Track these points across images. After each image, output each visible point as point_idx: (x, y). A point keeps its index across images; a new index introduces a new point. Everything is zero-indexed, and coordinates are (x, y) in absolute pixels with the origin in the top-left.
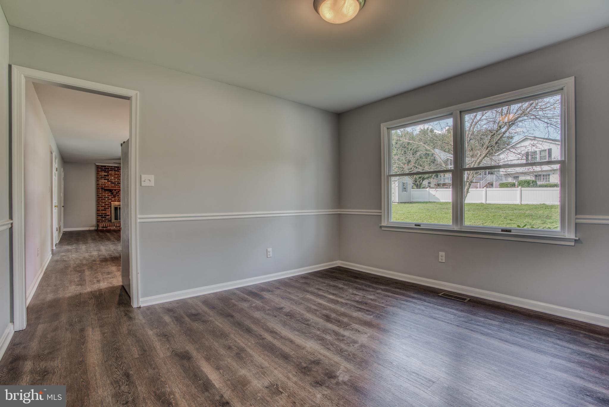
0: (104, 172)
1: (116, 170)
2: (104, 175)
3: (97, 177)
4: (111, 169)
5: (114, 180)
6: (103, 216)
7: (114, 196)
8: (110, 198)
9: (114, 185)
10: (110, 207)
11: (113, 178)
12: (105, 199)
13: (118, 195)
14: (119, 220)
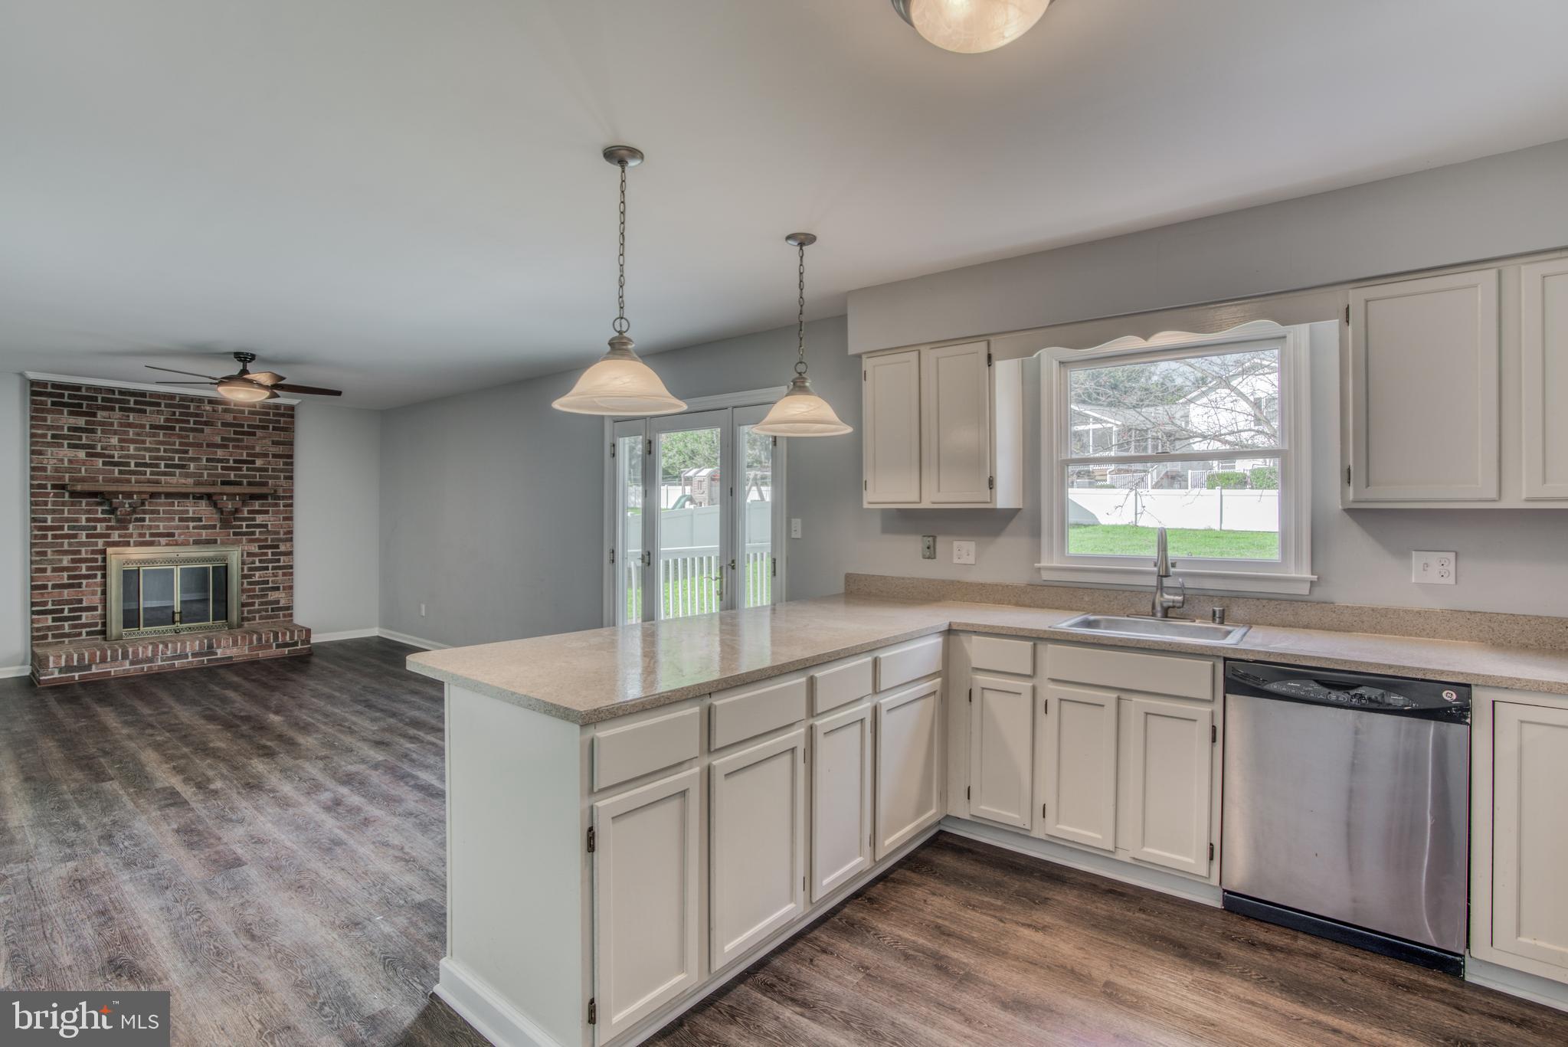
0: (72, 413)
1: (132, 405)
2: (71, 429)
3: (34, 435)
4: (103, 399)
5: (122, 449)
6: (61, 610)
7: (118, 521)
8: (99, 531)
9: (120, 472)
10: (99, 573)
11: (114, 440)
12: (75, 536)
13: (138, 516)
14: (144, 626)
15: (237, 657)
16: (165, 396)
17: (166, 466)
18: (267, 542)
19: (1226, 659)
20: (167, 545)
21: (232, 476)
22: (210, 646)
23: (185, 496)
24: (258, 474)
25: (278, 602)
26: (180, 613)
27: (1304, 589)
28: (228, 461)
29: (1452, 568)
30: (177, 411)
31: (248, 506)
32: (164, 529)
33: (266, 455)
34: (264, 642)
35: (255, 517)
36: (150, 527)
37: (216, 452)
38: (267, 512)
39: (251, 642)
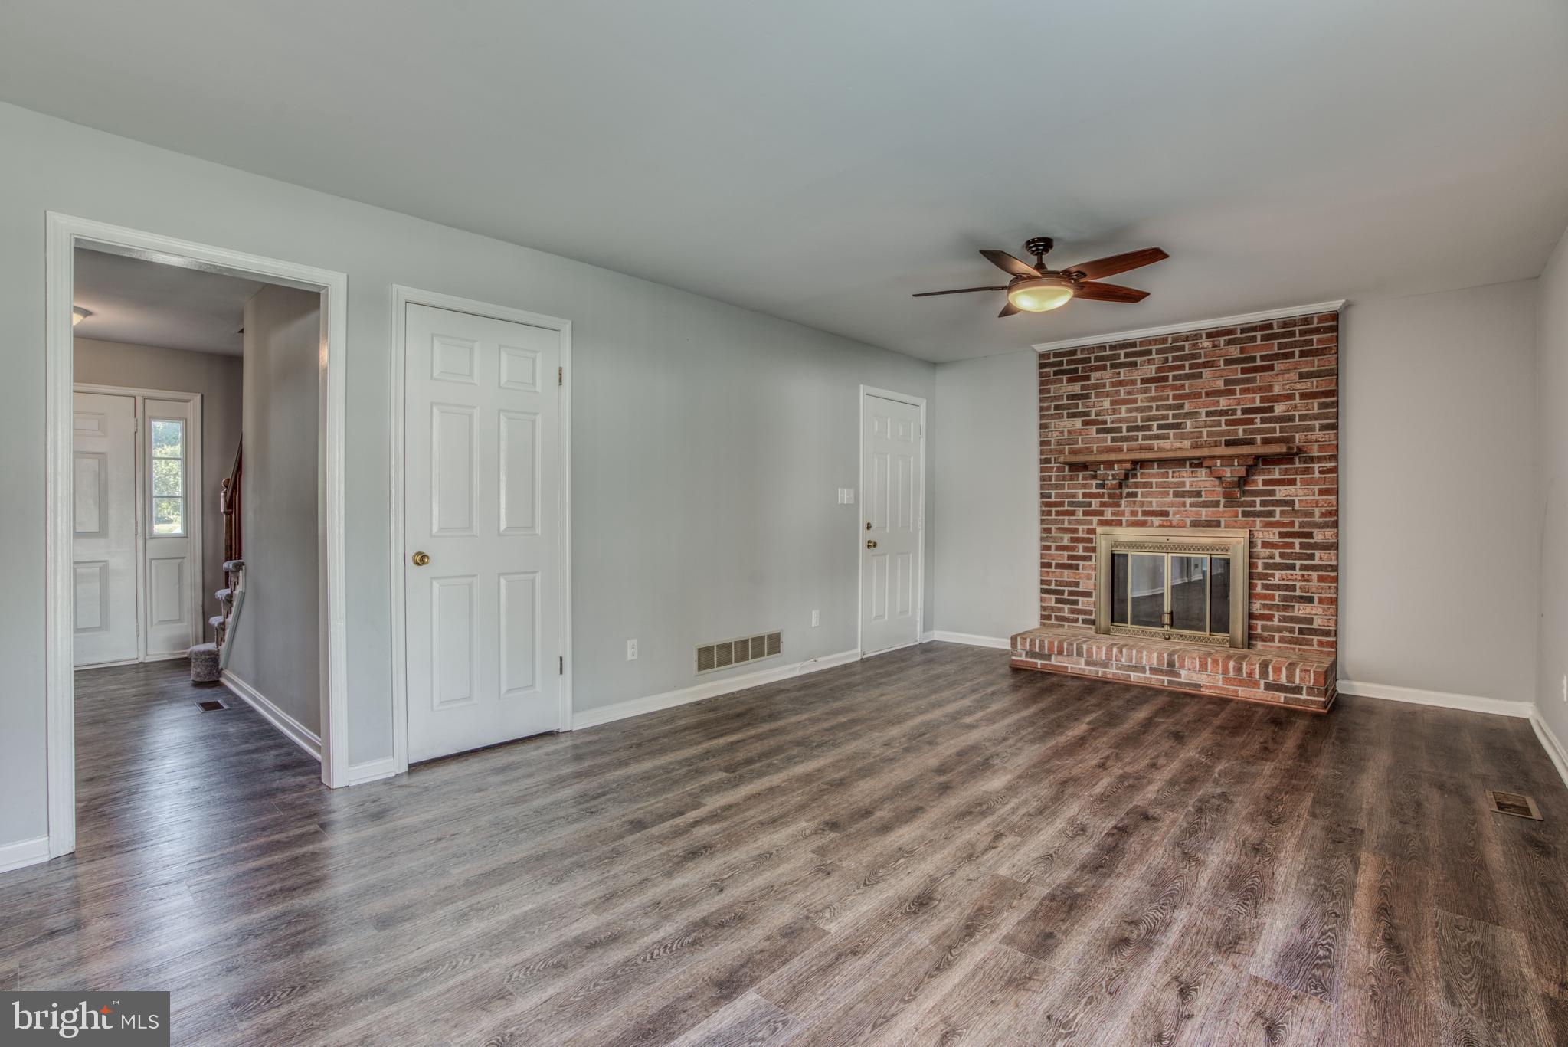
0: (1070, 380)
1: (1122, 359)
2: (1071, 397)
3: (1042, 409)
4: (1097, 359)
5: (1114, 412)
6: (1062, 592)
7: (1110, 496)
8: (1093, 507)
9: (1113, 440)
11: (1106, 404)
12: (1073, 513)
13: (1130, 490)
14: (1132, 624)
15: (1207, 687)
16: (1156, 340)
17: (1160, 427)
18: (1293, 527)
20: (1161, 526)
21: (1241, 432)
22: (1171, 664)
23: (1179, 462)
24: (1278, 426)
25: (1310, 621)
26: (1171, 613)
28: (1234, 412)
30: (1170, 356)
31: (1264, 474)
32: (1157, 506)
33: (1289, 397)
34: (1244, 675)
35: (1274, 490)
36: (1142, 504)
37: (1218, 402)
38: (1292, 482)
39: (1226, 671)
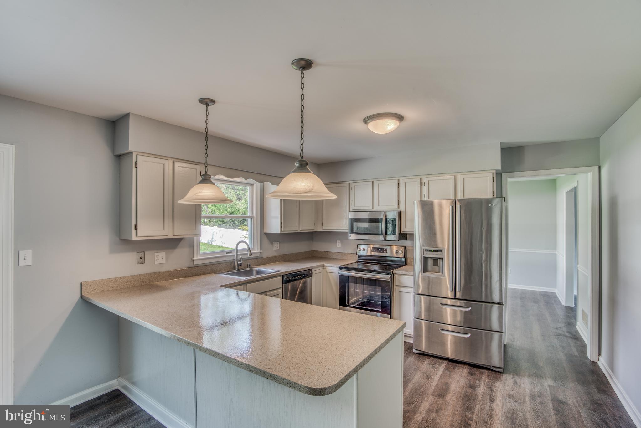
19: (283, 275)
27: (258, 255)
29: (279, 245)
